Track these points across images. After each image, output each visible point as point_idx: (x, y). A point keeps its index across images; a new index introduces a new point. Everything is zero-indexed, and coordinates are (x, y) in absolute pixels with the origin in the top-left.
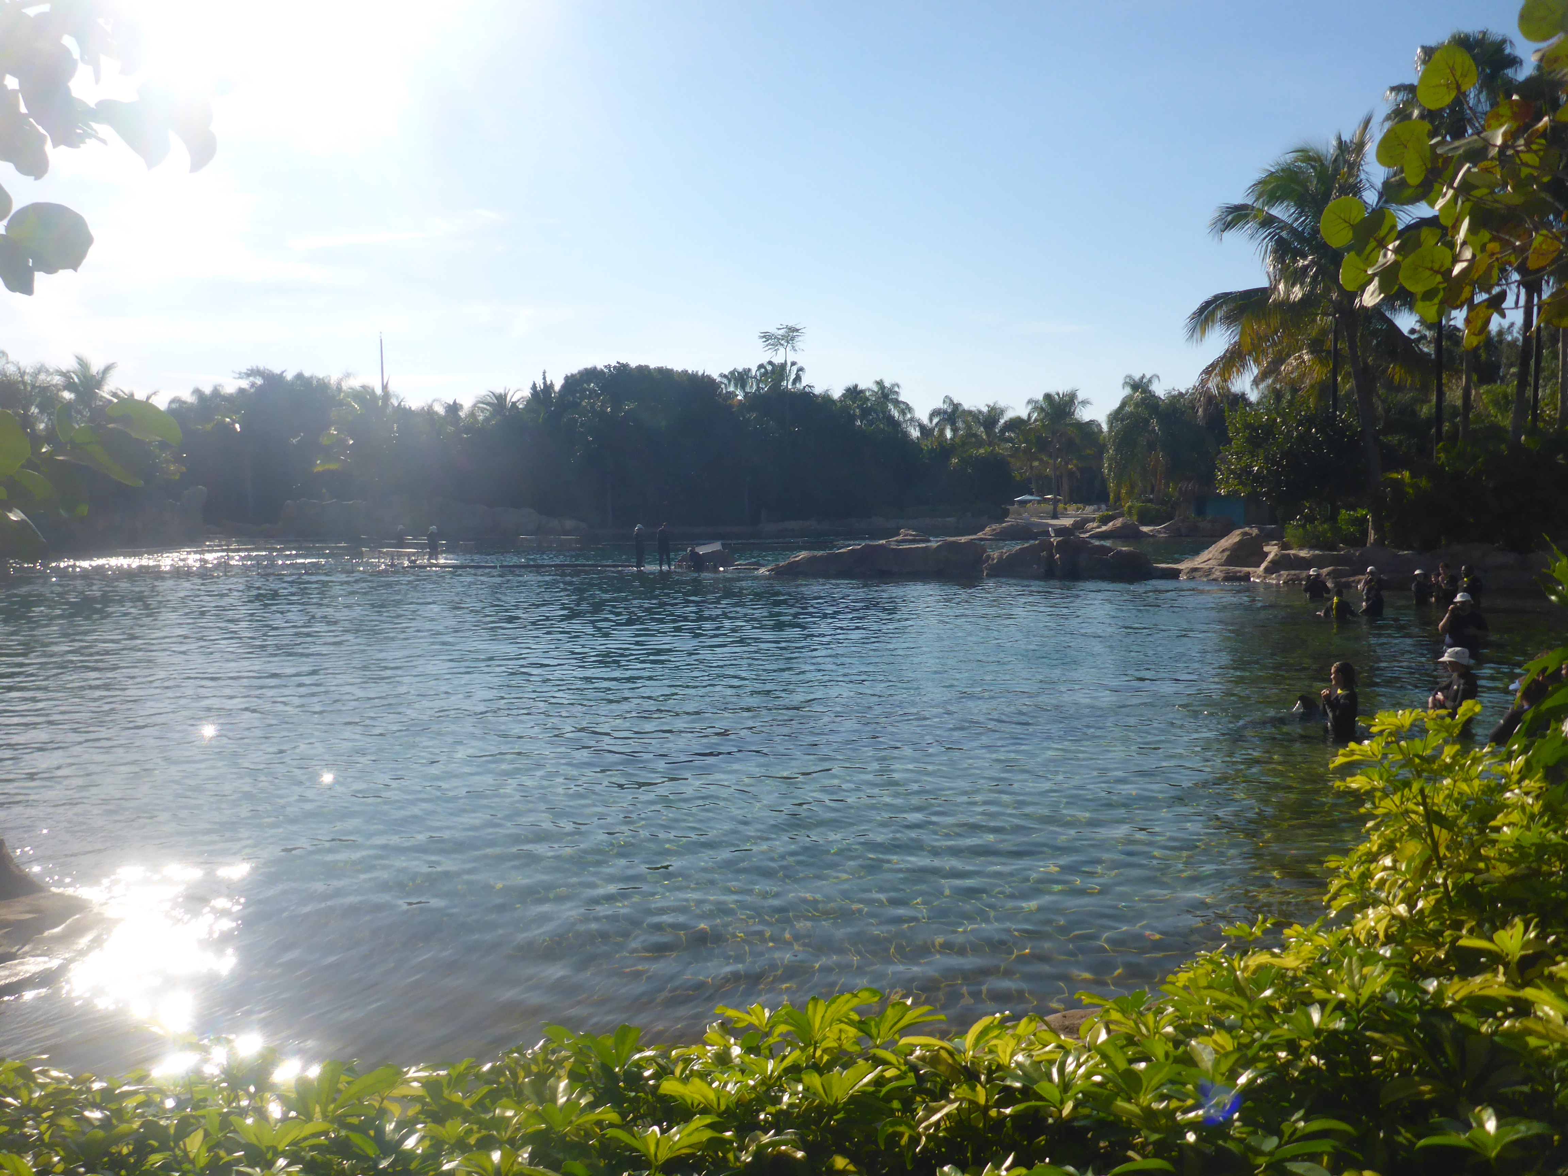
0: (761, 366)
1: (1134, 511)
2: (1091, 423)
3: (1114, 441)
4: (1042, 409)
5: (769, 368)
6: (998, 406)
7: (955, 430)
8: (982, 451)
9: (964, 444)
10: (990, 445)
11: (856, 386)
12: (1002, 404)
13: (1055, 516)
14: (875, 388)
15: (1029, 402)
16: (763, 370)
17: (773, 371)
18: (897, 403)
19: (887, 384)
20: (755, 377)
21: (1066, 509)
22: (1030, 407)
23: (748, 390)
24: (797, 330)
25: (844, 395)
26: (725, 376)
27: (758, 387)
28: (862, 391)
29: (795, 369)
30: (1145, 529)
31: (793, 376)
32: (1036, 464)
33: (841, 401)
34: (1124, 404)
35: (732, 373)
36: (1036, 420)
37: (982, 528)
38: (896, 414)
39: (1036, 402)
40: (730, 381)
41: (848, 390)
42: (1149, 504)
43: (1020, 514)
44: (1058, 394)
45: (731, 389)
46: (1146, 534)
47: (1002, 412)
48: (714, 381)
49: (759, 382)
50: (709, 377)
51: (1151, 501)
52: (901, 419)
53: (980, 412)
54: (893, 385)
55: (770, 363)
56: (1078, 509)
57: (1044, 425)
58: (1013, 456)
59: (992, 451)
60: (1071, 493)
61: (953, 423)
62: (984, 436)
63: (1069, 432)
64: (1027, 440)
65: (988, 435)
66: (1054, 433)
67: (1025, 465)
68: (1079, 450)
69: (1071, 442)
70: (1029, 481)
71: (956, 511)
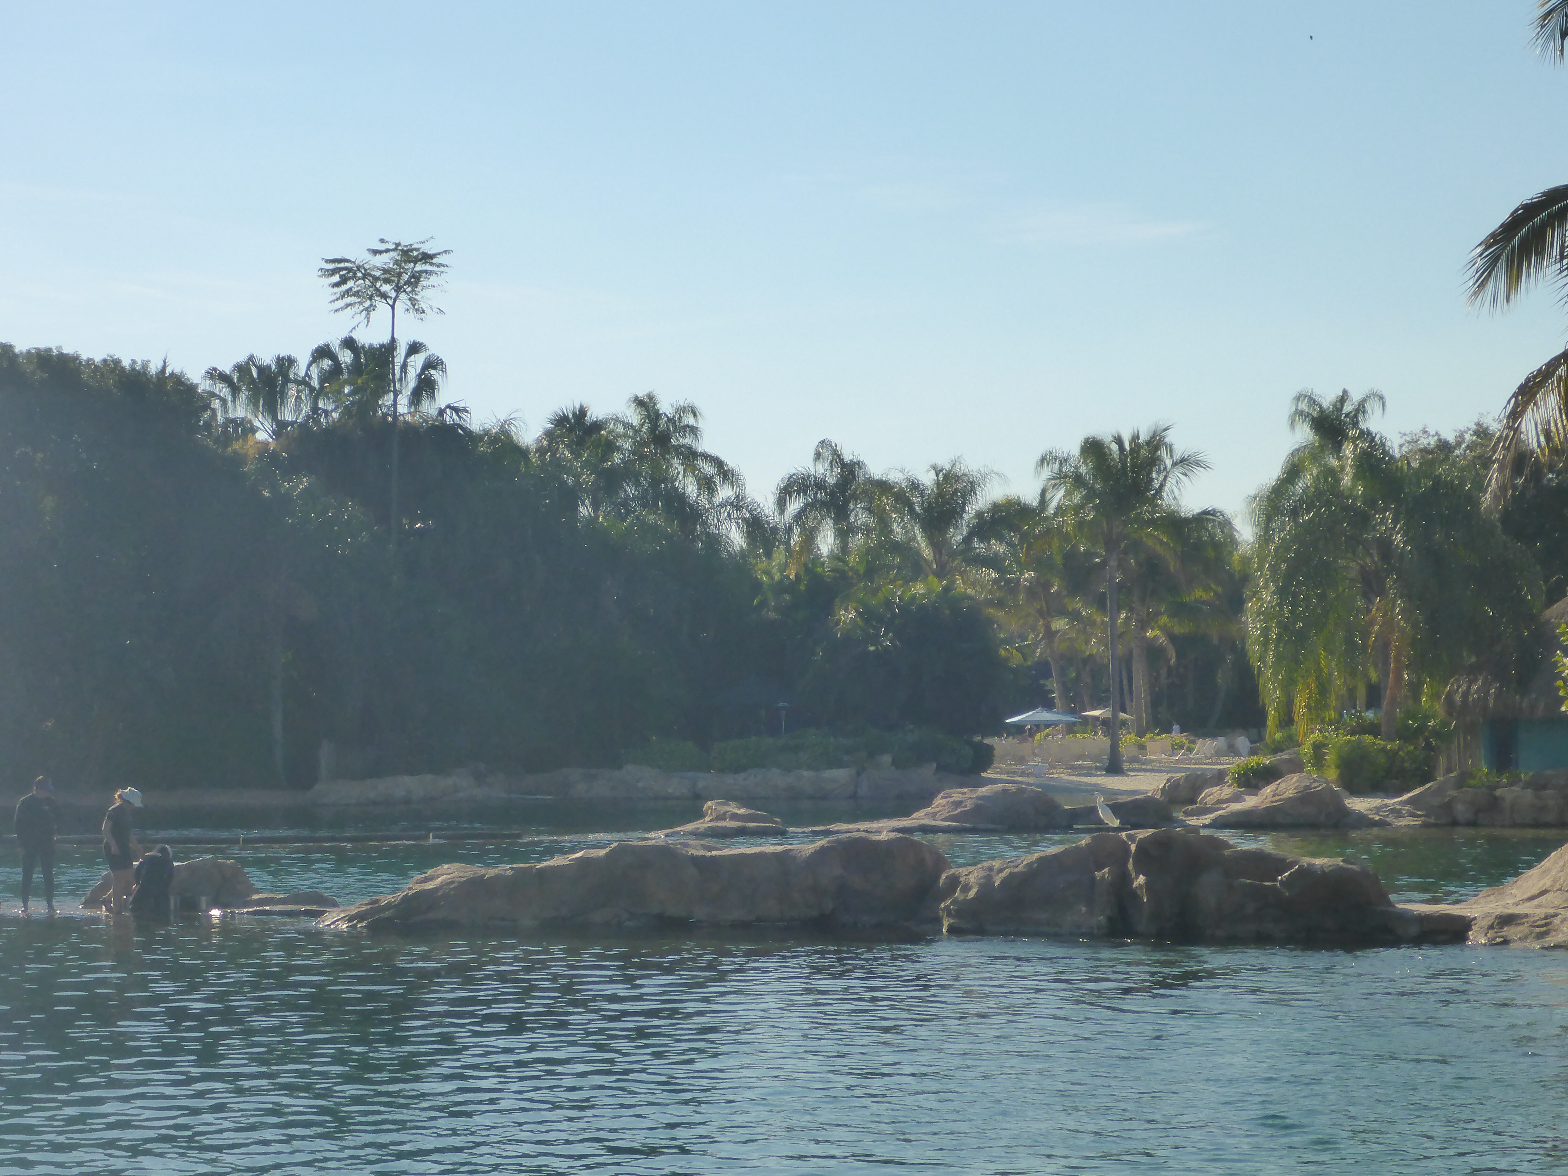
0: (322, 352)
1: (1330, 757)
2: (1205, 517)
3: (1274, 568)
4: (1078, 480)
5: (346, 357)
6: (961, 469)
7: (843, 534)
8: (919, 588)
9: (871, 572)
10: (940, 574)
11: (582, 413)
12: (971, 465)
13: (1114, 768)
14: (634, 417)
15: (1043, 461)
16: (326, 363)
17: (357, 368)
18: (691, 456)
19: (665, 407)
20: (304, 382)
21: (1142, 747)
22: (1047, 472)
23: (287, 414)
24: (426, 257)
25: (549, 434)
26: (224, 378)
27: (315, 409)
28: (598, 426)
29: (417, 362)
30: (1359, 805)
31: (412, 382)
32: (1060, 624)
33: (541, 451)
34: (1293, 472)
35: (242, 369)
36: (1060, 510)
37: (924, 799)
38: (690, 488)
39: (1063, 461)
40: (235, 390)
41: (561, 421)
42: (1368, 738)
43: (1021, 760)
44: (1119, 441)
45: (240, 411)
46: (1362, 821)
47: (971, 488)
48: (191, 389)
49: (316, 394)
50: (178, 380)
51: (1373, 729)
52: (704, 502)
53: (915, 486)
54: (682, 410)
55: (349, 343)
56: (1175, 747)
57: (1080, 525)
58: (1001, 604)
59: (947, 589)
60: (1155, 703)
61: (840, 513)
62: (927, 552)
63: (1150, 542)
64: (1040, 564)
65: (938, 545)
66: (1110, 543)
67: (1033, 629)
68: (1173, 588)
69: (1153, 566)
70: (1043, 670)
71: (850, 750)
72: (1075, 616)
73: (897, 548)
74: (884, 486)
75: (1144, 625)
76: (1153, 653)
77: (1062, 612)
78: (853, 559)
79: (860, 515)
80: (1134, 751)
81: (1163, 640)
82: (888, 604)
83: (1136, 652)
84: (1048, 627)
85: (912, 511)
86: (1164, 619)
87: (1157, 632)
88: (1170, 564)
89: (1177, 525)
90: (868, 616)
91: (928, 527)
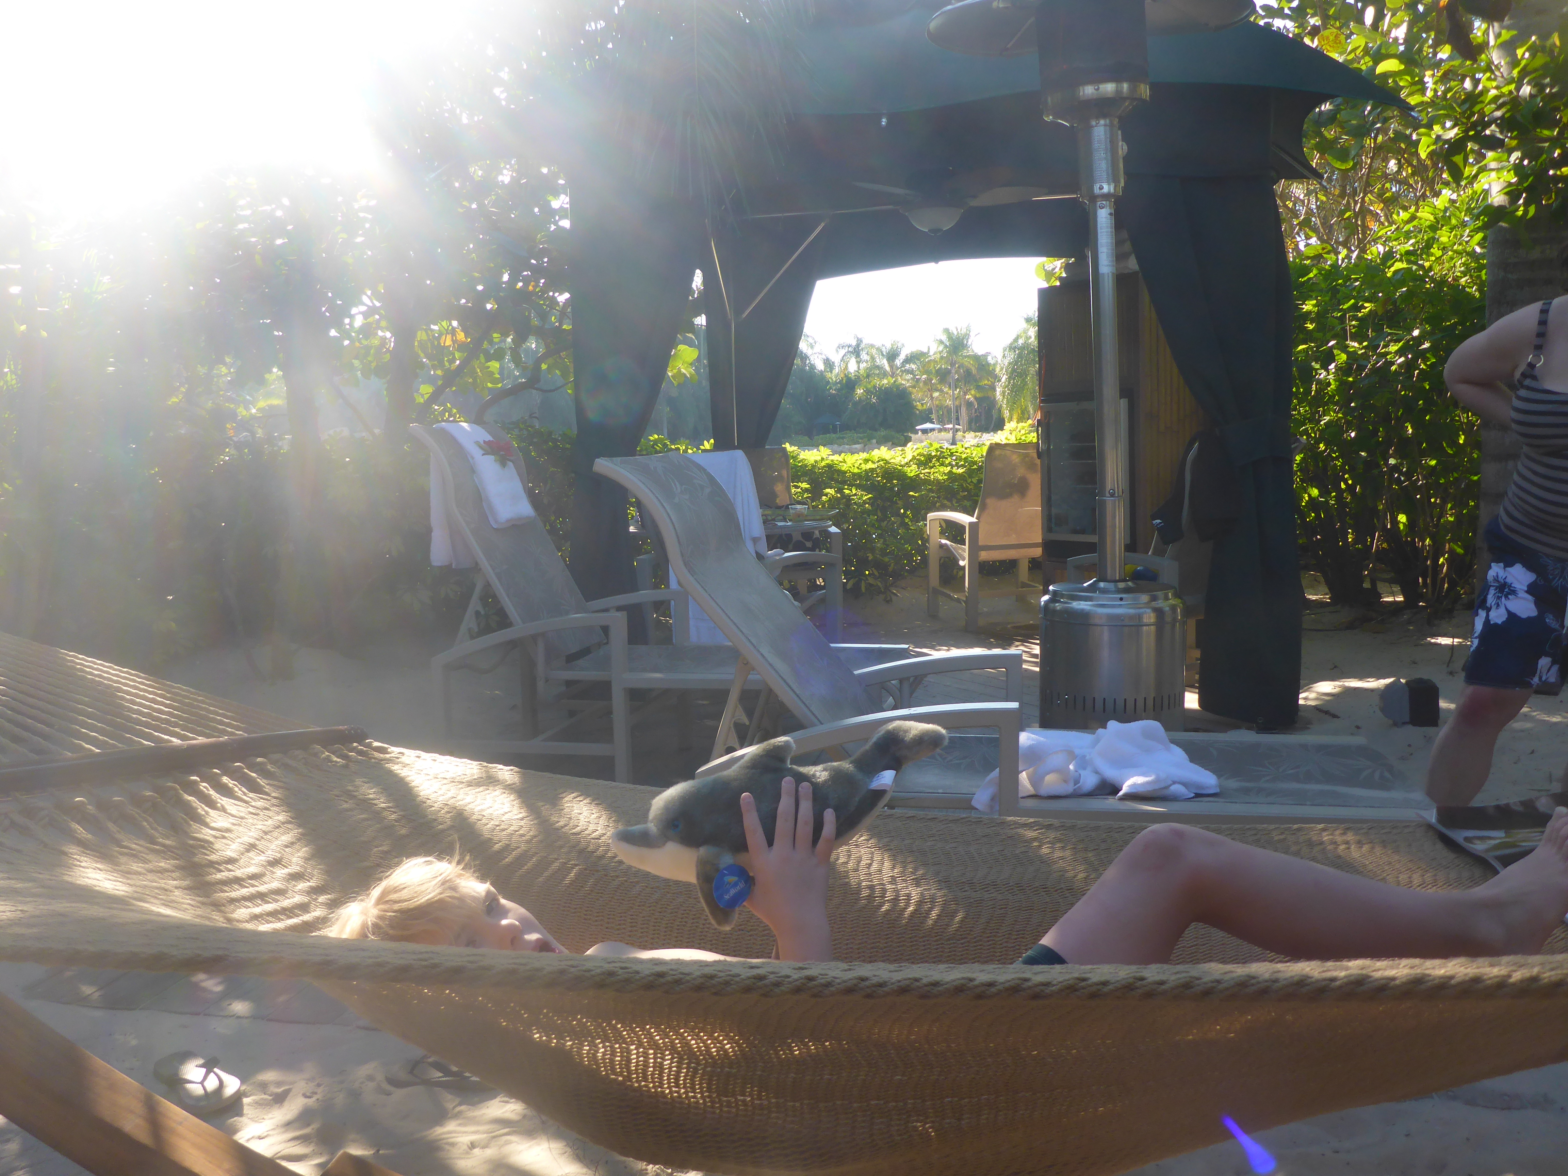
2: (985, 356)
3: (1007, 371)
6: (898, 343)
7: (859, 362)
8: (885, 381)
9: (868, 376)
10: (892, 377)
21: (964, 436)
32: (936, 394)
34: (1018, 338)
36: (936, 353)
43: (921, 441)
44: (956, 329)
47: (903, 346)
53: (883, 346)
57: (942, 358)
58: (914, 387)
59: (895, 382)
60: (970, 422)
61: (858, 355)
62: (887, 368)
63: (966, 364)
64: (927, 372)
65: (891, 367)
66: (953, 364)
67: (927, 396)
68: (976, 381)
69: (968, 373)
70: (930, 411)
71: (861, 438)
72: (941, 391)
75: (965, 394)
76: (969, 404)
77: (937, 390)
78: (862, 372)
79: (864, 356)
80: (960, 438)
81: (972, 399)
82: (875, 387)
83: (963, 403)
84: (931, 396)
85: (883, 355)
86: (973, 392)
87: (970, 396)
88: (974, 371)
89: (976, 358)
90: (867, 391)
91: (888, 360)
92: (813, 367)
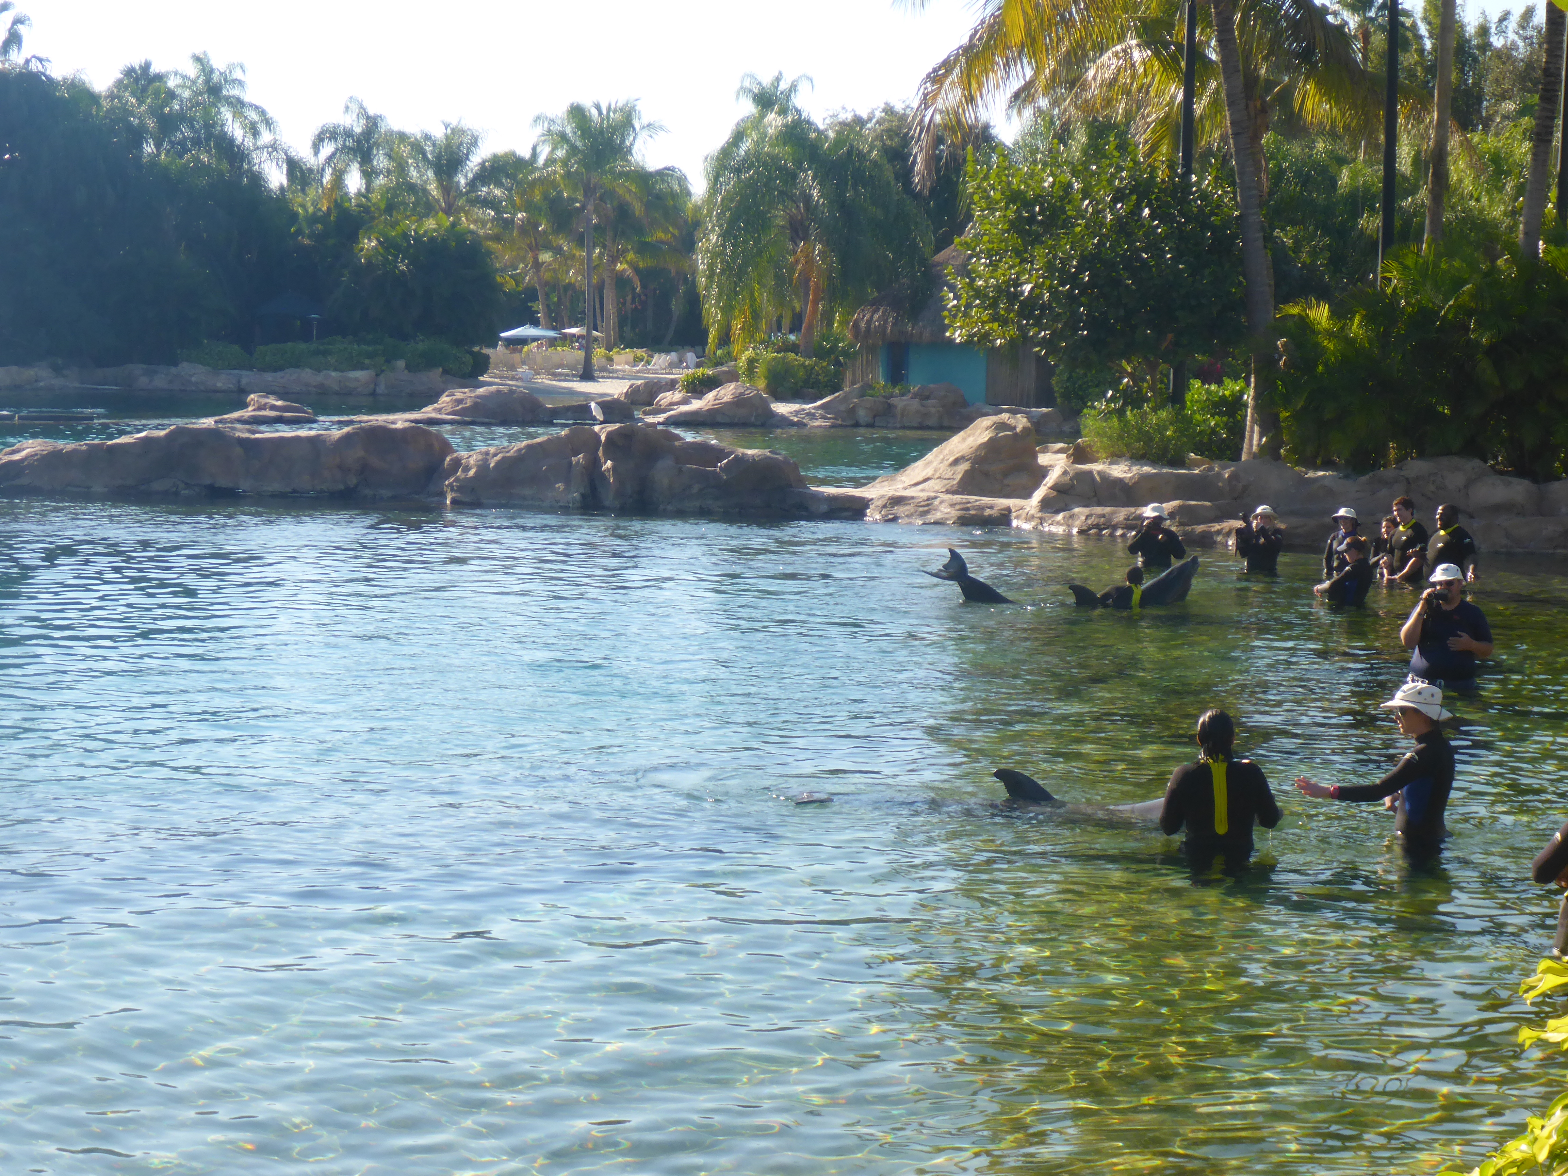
2: (667, 174)
4: (563, 138)
6: (464, 127)
7: (368, 175)
8: (430, 224)
9: (390, 208)
10: (448, 212)
11: (147, 66)
13: (587, 375)
14: (191, 72)
15: (535, 121)
18: (240, 106)
19: (220, 65)
21: (611, 360)
22: (537, 132)
25: (118, 85)
28: (160, 78)
29: (7, 18)
32: (546, 257)
33: (112, 98)
36: (548, 163)
38: (237, 132)
39: (551, 122)
41: (129, 74)
43: (513, 369)
44: (597, 108)
47: (475, 141)
53: (427, 138)
54: (232, 68)
56: (637, 360)
57: (565, 174)
58: (497, 238)
59: (452, 226)
61: (365, 158)
62: (437, 193)
63: (620, 190)
65: (444, 188)
66: (589, 191)
67: (523, 260)
68: (639, 230)
69: (623, 211)
70: (531, 294)
71: (370, 356)
72: (558, 250)
73: (412, 188)
74: (403, 137)
75: (614, 259)
76: (622, 283)
77: (548, 247)
78: (375, 197)
79: (381, 161)
80: (603, 362)
81: (629, 272)
82: (405, 236)
83: (607, 283)
84: (535, 259)
85: (425, 159)
86: (631, 255)
87: (625, 266)
88: (638, 209)
89: (644, 178)
90: (387, 245)
91: (438, 172)
92: (257, 179)
